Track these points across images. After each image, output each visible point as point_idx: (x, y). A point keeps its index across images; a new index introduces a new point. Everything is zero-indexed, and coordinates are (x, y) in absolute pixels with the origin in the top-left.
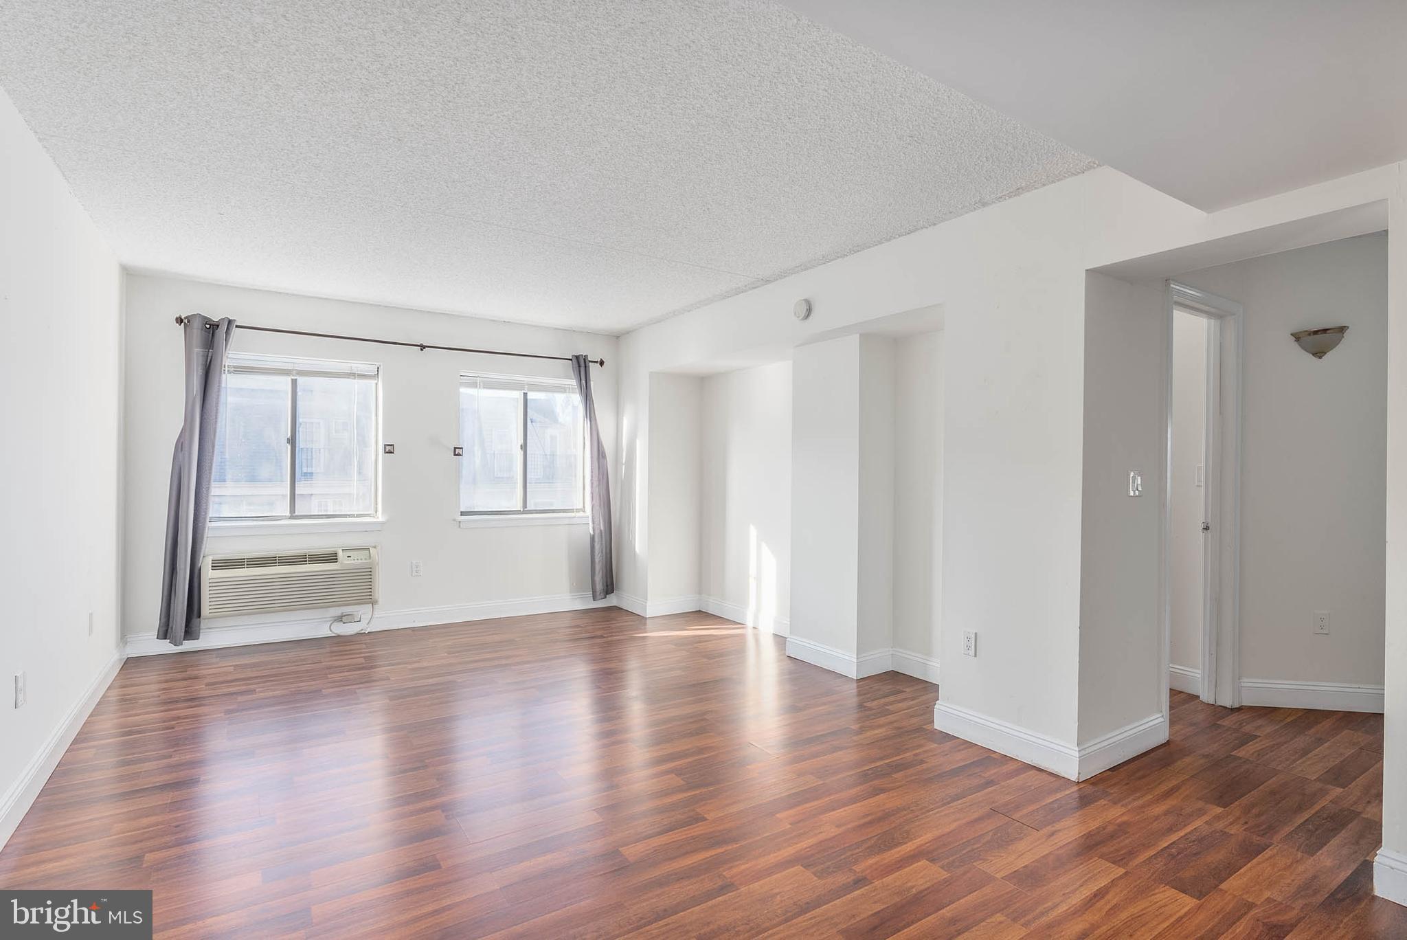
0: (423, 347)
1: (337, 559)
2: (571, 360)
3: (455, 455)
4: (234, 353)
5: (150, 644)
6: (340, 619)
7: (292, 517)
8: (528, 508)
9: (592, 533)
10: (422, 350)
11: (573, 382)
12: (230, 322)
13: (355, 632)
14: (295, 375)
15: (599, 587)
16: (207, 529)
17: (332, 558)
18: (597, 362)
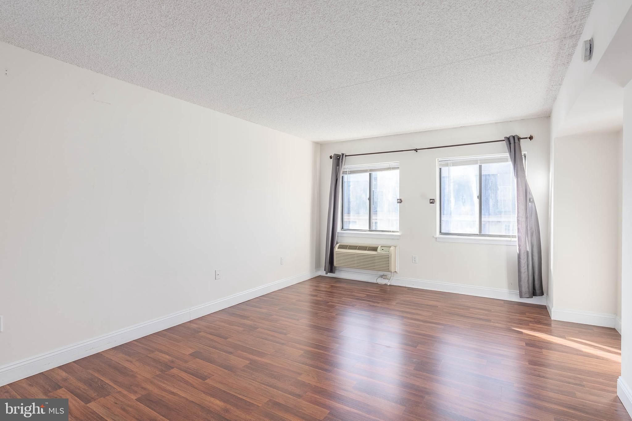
0: (416, 150)
1: (377, 250)
2: (504, 140)
3: (430, 203)
4: (346, 166)
5: (322, 273)
6: (382, 276)
7: (370, 231)
8: (483, 233)
9: (518, 252)
10: (417, 151)
11: (507, 155)
12: (343, 154)
13: (384, 284)
14: (371, 172)
15: (525, 288)
16: (337, 233)
17: (375, 249)
18: (526, 138)
